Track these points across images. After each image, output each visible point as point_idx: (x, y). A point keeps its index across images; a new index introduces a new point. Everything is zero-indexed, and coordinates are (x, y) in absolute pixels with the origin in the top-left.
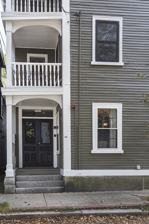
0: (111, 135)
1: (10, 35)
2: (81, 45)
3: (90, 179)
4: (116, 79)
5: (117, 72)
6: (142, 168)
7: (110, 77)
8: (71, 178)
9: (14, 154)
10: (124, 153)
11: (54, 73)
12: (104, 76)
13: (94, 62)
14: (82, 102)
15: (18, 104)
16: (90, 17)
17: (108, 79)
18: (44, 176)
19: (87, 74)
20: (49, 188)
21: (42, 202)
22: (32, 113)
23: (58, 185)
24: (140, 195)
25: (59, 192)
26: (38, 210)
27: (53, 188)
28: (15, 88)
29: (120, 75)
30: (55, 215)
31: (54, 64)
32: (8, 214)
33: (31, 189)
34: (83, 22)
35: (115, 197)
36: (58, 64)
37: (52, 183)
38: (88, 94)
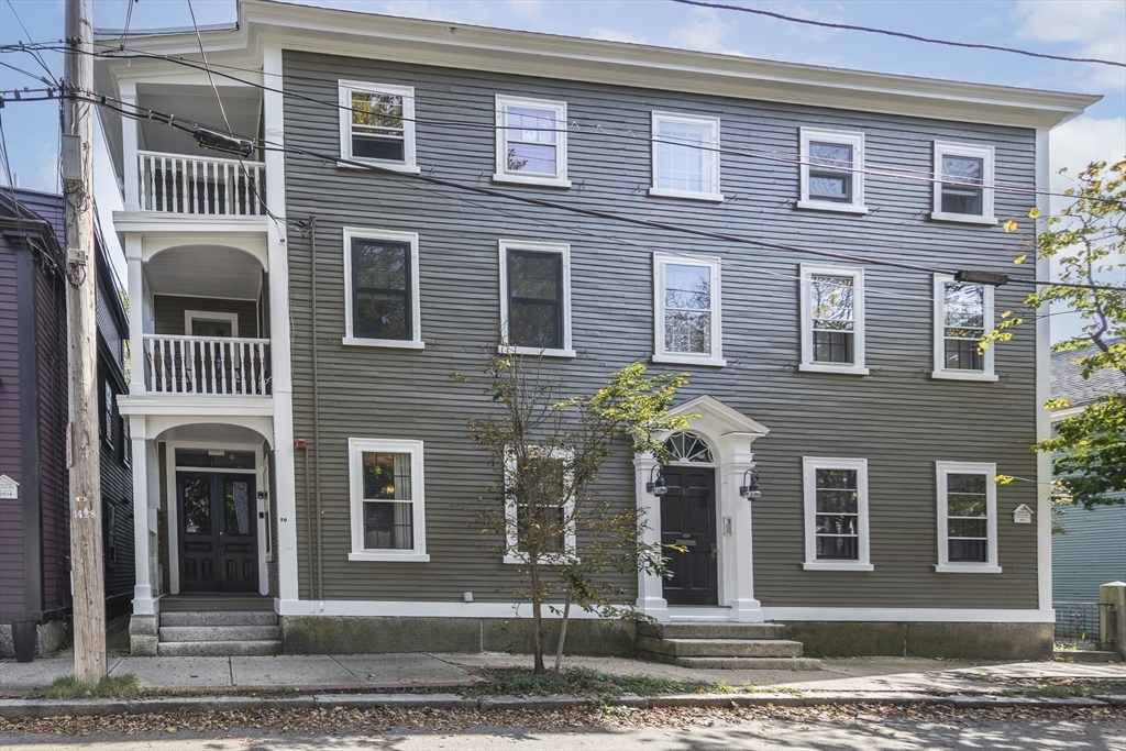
0: (399, 518)
1: (138, 265)
2: (315, 298)
3: (347, 622)
4: (406, 382)
5: (407, 364)
6: (476, 600)
7: (392, 375)
8: (298, 620)
9: (156, 559)
10: (431, 562)
11: (252, 361)
12: (376, 374)
13: (349, 339)
14: (322, 435)
15: (162, 435)
16: (338, 231)
17: (385, 381)
18: (233, 614)
19: (334, 366)
20: (245, 645)
21: (221, 674)
22: (202, 458)
23: (267, 636)
24: (468, 663)
25: (270, 654)
26: (208, 694)
27: (253, 643)
28: (154, 397)
29: (415, 370)
30: (249, 704)
31: (251, 341)
32: (134, 702)
33: (198, 646)
34: (319, 242)
35: (406, 668)
36: (261, 342)
37: (251, 632)
38: (337, 417)
